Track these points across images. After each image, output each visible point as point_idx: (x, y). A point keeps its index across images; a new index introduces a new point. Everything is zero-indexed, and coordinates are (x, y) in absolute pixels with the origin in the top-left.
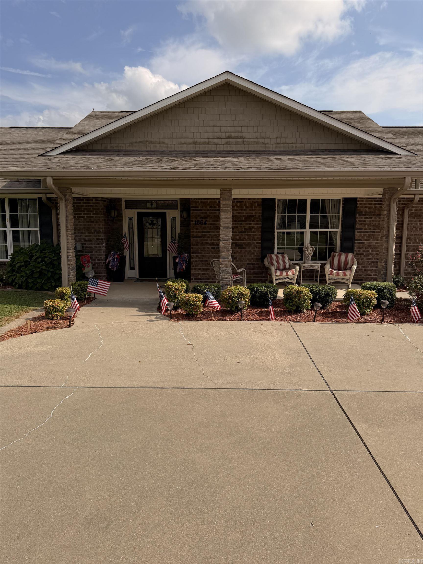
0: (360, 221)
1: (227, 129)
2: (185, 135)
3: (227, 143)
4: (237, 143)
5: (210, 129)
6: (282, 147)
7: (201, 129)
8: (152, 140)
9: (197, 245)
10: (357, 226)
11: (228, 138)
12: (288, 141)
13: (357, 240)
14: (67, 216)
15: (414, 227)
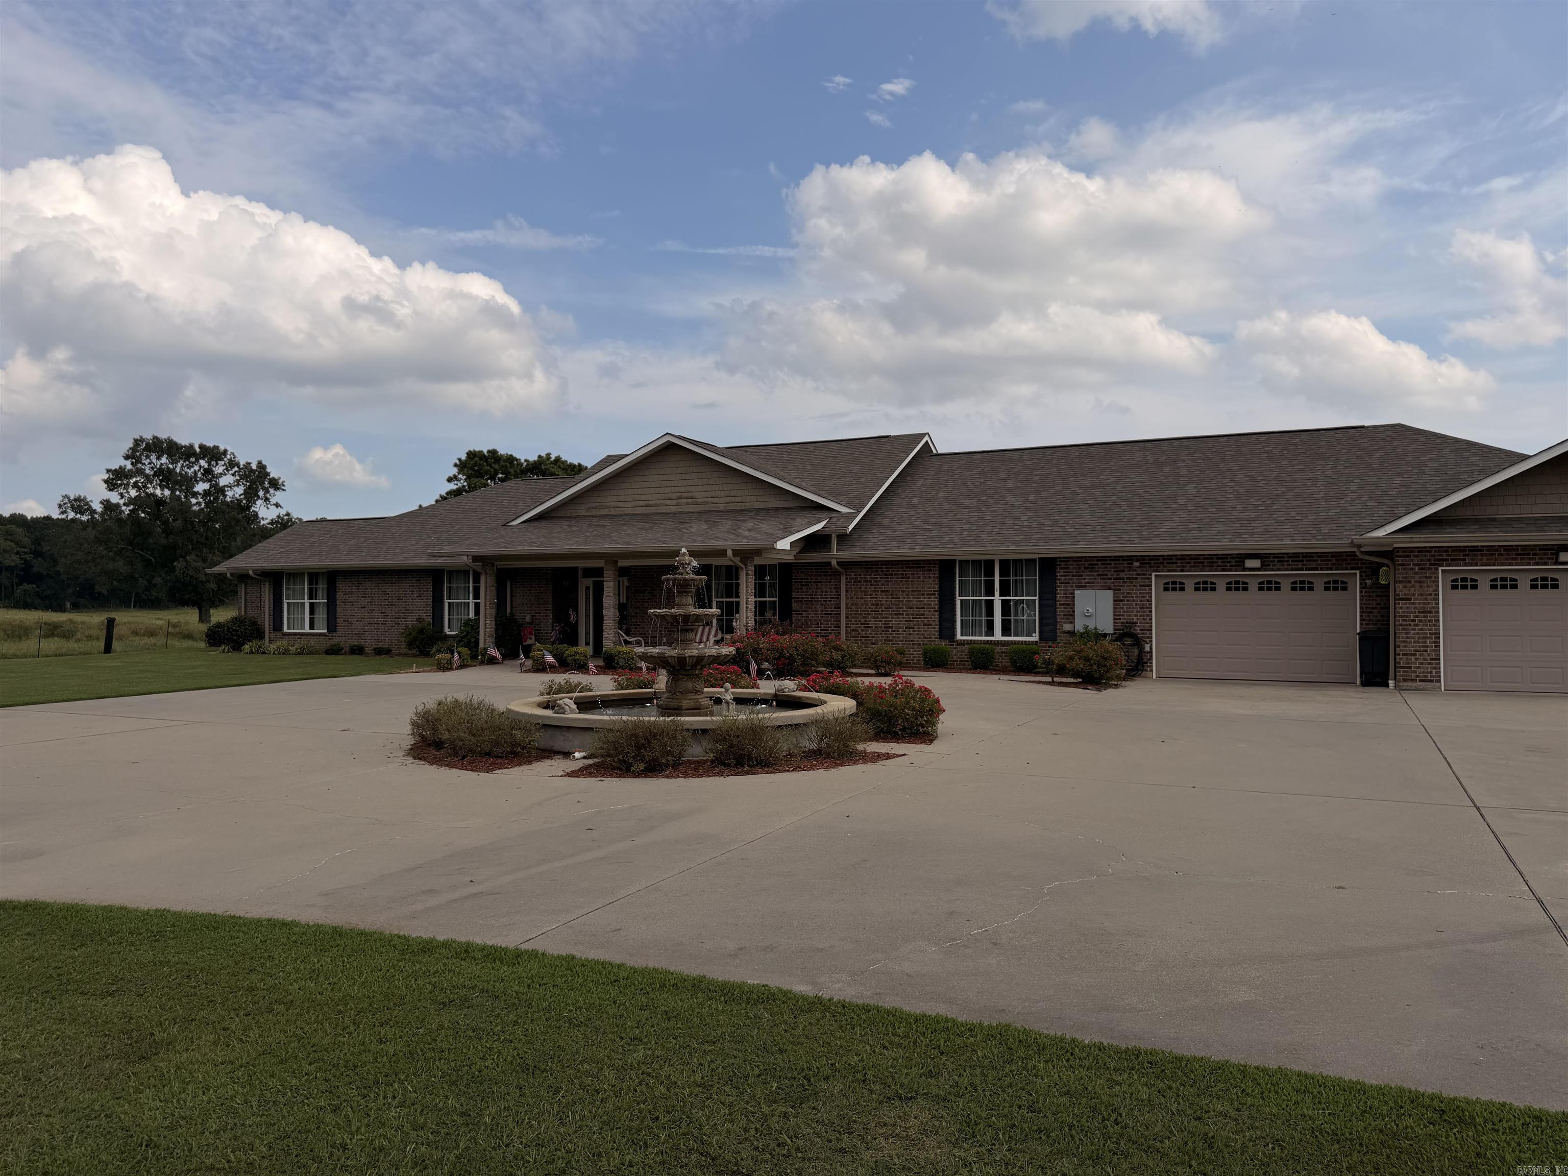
0: (797, 589)
1: (677, 489)
2: (637, 497)
3: (677, 504)
4: (687, 504)
5: (662, 490)
6: (732, 507)
7: (652, 491)
8: (607, 504)
9: (636, 616)
10: (794, 595)
11: (678, 498)
12: (738, 499)
13: (794, 611)
14: (486, 588)
15: (855, 595)
